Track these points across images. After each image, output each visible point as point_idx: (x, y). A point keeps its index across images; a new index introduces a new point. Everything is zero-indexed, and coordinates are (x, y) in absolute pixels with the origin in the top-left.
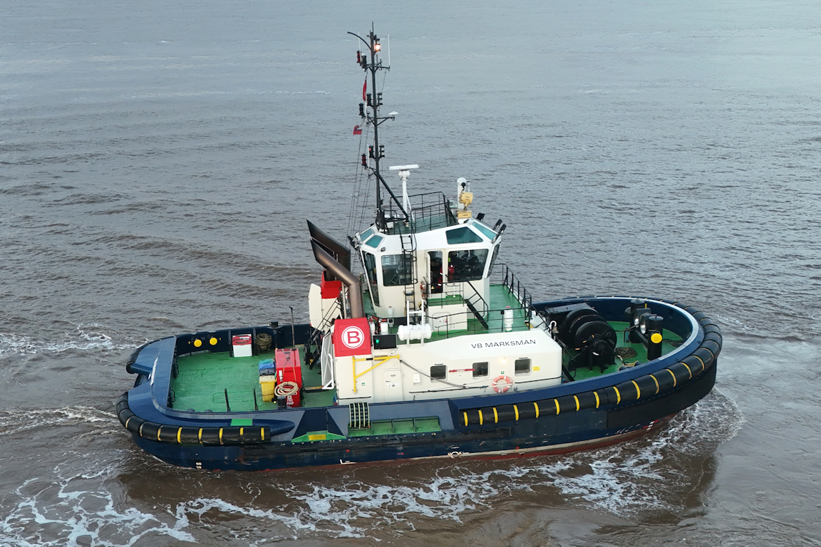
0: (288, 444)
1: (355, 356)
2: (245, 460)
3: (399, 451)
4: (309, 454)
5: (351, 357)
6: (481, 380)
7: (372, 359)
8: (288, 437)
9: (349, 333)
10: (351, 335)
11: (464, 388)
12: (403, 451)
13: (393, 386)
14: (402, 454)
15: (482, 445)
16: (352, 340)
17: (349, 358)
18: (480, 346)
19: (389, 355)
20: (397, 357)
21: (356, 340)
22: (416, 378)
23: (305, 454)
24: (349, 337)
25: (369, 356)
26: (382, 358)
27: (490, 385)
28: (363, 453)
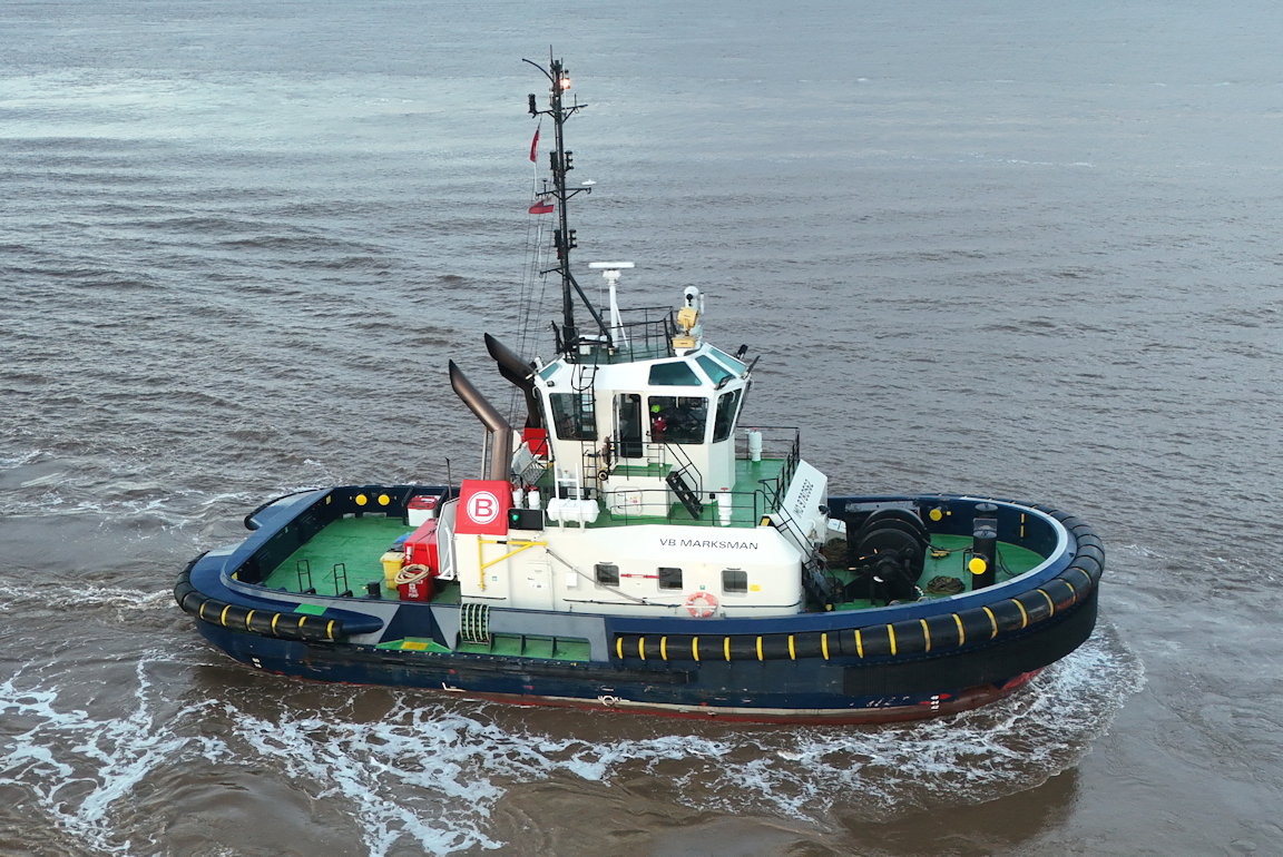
0: (368, 649)
1: (482, 535)
2: (313, 664)
3: (527, 683)
4: (399, 668)
5: (476, 536)
6: (670, 596)
7: (505, 543)
8: (373, 639)
9: (478, 501)
10: (482, 504)
11: (644, 603)
12: (531, 683)
13: (539, 587)
14: (530, 687)
15: (648, 692)
16: (481, 511)
17: (474, 537)
18: (672, 543)
19: (533, 539)
20: (544, 544)
21: (486, 512)
22: (572, 579)
23: (392, 667)
24: (478, 507)
25: (502, 538)
26: (522, 543)
27: (683, 604)
28: (474, 678)
